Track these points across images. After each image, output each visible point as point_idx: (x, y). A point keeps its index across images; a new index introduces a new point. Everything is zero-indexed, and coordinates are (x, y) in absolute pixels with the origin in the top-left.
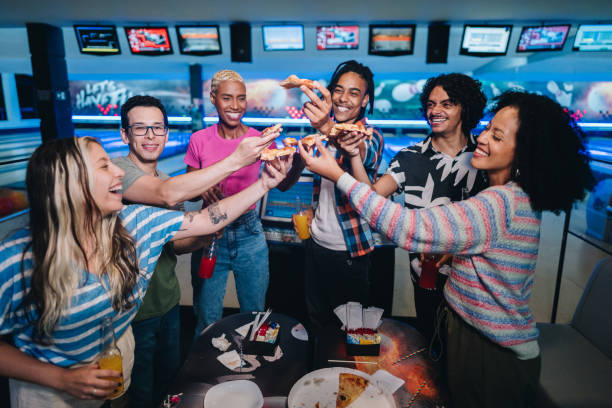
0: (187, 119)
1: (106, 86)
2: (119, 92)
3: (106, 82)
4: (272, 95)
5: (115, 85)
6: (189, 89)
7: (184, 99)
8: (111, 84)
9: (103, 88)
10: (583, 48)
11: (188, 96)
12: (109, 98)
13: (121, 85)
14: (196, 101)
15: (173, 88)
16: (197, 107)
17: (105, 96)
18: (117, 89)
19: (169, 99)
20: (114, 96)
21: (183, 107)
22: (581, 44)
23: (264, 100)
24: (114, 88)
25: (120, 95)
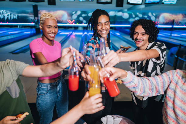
0: (34, 24)
1: (3, 12)
2: (8, 14)
3: (2, 10)
4: (63, 16)
5: (6, 11)
6: (33, 13)
7: (32, 17)
8: (4, 11)
9: (1, 13)
10: (165, 3)
11: (33, 16)
12: (4, 16)
13: (8, 12)
14: (36, 18)
15: (28, 13)
16: (36, 20)
17: (2, 15)
18: (7, 13)
19: (26, 17)
20: (6, 15)
21: (32, 20)
22: (165, 2)
23: (60, 18)
24: (6, 13)
25: (8, 15)
